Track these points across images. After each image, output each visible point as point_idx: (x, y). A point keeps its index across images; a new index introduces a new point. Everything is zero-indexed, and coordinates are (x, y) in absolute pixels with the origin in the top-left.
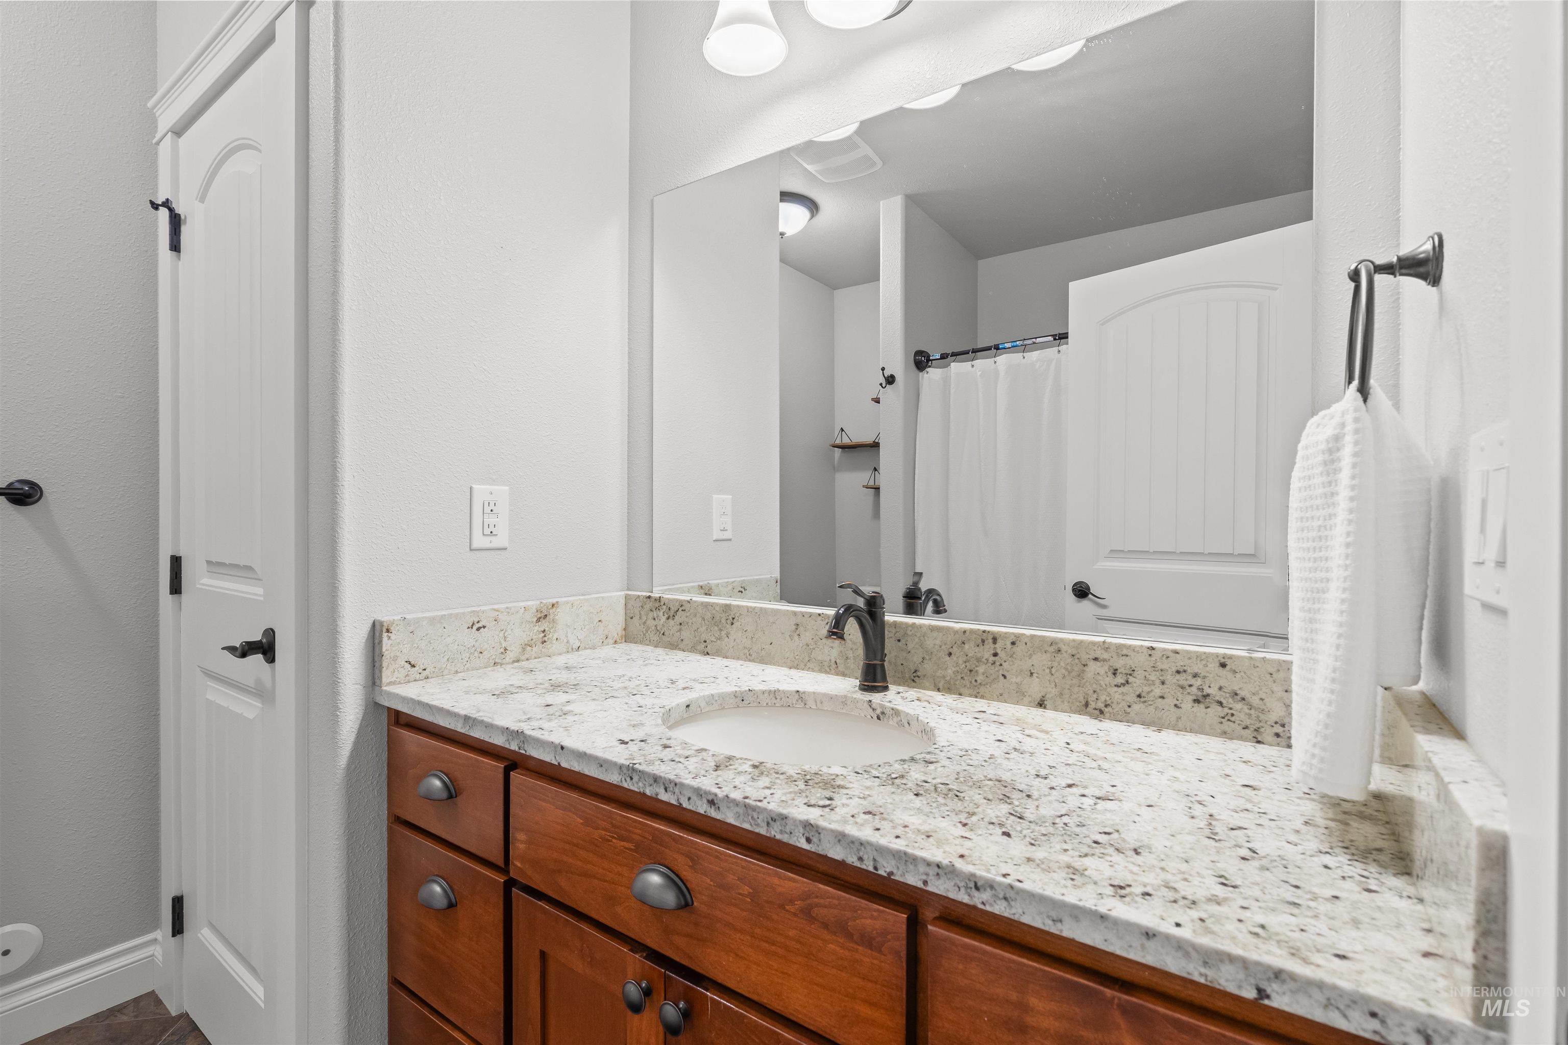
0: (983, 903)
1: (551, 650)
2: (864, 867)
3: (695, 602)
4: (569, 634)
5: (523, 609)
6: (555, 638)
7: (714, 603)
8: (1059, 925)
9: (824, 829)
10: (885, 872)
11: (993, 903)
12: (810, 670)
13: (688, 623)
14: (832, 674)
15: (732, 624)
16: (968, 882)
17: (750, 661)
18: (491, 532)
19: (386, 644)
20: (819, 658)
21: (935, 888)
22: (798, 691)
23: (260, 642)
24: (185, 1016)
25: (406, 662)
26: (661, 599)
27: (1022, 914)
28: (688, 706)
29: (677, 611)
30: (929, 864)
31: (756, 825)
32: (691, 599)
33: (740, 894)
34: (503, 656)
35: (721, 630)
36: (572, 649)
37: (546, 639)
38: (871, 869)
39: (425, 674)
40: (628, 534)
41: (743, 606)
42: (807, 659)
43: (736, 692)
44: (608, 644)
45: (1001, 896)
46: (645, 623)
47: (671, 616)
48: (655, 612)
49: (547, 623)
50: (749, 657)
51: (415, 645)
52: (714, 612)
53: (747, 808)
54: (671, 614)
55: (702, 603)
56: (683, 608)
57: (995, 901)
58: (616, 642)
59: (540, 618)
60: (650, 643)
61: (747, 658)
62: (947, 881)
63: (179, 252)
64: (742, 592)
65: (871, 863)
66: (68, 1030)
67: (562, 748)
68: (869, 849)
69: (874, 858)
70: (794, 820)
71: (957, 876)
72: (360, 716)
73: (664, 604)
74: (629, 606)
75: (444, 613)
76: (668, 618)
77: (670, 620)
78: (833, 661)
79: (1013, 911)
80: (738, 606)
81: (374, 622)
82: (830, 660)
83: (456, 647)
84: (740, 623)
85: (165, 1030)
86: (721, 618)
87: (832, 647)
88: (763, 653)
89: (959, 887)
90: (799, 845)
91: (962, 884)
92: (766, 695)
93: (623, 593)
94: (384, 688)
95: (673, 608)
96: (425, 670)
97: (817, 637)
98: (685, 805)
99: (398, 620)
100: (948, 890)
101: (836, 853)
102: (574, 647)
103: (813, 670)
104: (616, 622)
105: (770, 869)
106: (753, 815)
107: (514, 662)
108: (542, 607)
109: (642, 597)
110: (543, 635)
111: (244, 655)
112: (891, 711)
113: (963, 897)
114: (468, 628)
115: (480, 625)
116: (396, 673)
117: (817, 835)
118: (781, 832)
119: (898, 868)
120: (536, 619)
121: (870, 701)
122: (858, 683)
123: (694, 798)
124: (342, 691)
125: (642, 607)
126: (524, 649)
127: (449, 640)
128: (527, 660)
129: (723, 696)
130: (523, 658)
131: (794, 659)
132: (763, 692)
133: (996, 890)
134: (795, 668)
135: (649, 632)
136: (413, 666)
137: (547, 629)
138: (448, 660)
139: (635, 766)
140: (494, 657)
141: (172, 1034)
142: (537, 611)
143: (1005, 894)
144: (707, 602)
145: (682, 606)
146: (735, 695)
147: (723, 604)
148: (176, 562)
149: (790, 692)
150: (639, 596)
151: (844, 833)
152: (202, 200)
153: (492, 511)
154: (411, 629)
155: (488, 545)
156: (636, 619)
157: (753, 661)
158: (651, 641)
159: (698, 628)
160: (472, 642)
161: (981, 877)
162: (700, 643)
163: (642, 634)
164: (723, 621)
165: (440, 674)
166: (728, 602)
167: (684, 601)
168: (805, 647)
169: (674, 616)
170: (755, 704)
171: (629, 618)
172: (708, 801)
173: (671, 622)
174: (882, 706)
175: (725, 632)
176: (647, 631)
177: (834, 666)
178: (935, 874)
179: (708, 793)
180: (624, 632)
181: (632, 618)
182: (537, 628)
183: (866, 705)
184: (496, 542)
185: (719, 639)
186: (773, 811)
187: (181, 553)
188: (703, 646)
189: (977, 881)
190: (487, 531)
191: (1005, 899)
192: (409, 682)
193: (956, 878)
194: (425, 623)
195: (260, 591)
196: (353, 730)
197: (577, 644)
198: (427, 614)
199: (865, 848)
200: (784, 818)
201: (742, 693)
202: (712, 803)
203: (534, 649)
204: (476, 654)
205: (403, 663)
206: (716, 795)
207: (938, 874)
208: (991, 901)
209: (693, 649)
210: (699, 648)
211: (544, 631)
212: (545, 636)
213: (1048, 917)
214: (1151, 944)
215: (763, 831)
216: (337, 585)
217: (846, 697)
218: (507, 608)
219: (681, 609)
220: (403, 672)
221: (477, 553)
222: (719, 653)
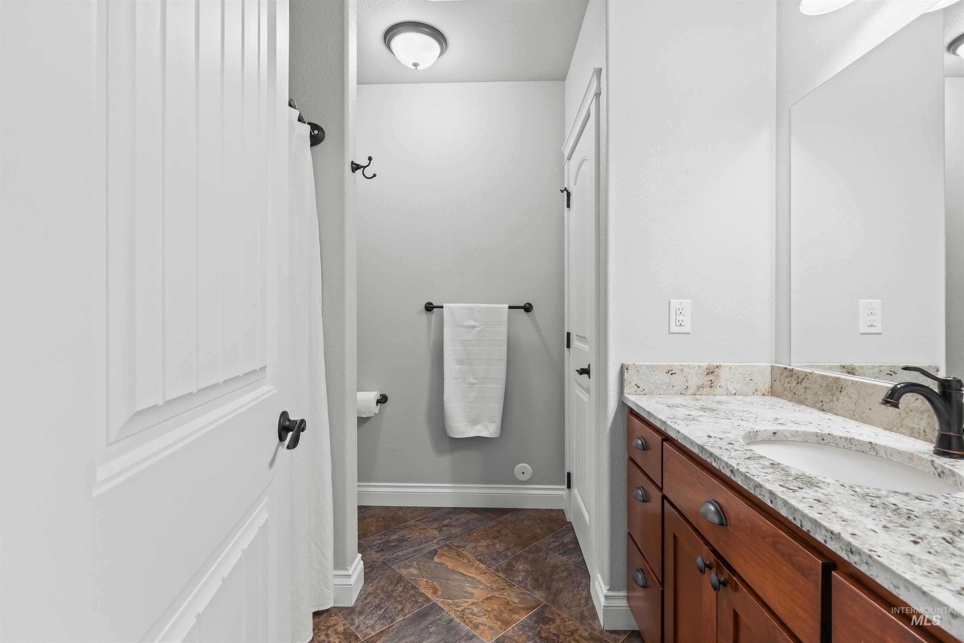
0: (855, 563)
1: (716, 392)
2: (796, 524)
3: (815, 374)
4: (729, 385)
5: (698, 367)
6: (718, 385)
7: (828, 376)
8: (897, 590)
9: (779, 497)
10: (806, 529)
11: (860, 564)
12: (902, 433)
13: (810, 388)
14: (921, 440)
15: (841, 392)
16: (847, 547)
17: (854, 419)
18: (680, 324)
19: (626, 375)
20: (910, 425)
21: (830, 546)
22: (871, 443)
23: (586, 369)
24: (570, 523)
25: (635, 385)
26: (793, 370)
27: (876, 576)
28: (775, 433)
29: (803, 379)
30: (827, 530)
31: (749, 488)
32: (812, 372)
33: (746, 526)
34: (686, 391)
35: (833, 395)
36: (731, 394)
37: (713, 385)
38: (799, 526)
39: (644, 392)
40: (776, 327)
41: (848, 380)
42: (900, 425)
43: (817, 433)
44: (758, 395)
45: (865, 561)
46: (783, 385)
47: (799, 382)
48: (789, 379)
49: (713, 376)
50: (853, 417)
51: (639, 378)
52: (828, 382)
53: (746, 478)
54: (800, 380)
55: (820, 375)
56: (807, 377)
57: (861, 564)
58: (764, 395)
59: (709, 373)
60: (786, 398)
61: (851, 417)
62: (836, 544)
63: (570, 207)
64: (891, 375)
65: (799, 523)
66: (539, 510)
67: (679, 432)
68: (798, 513)
69: (801, 520)
70: (765, 488)
71: (841, 541)
72: (616, 406)
73: (795, 374)
74: (774, 373)
75: (654, 364)
76: (798, 383)
77: (799, 385)
78: (922, 429)
79: (872, 573)
80: (845, 379)
81: (622, 364)
82: (920, 428)
83: (660, 381)
84: (846, 392)
85: (564, 525)
86: (833, 386)
87: (921, 419)
88: (864, 415)
89: (842, 549)
90: (767, 503)
91: (844, 547)
92: (843, 440)
93: (770, 364)
94: (625, 395)
95: (800, 377)
96: (644, 390)
97: (908, 409)
98: (722, 470)
99: (631, 364)
100: (836, 549)
101: (784, 512)
102: (732, 393)
103: (904, 434)
104: (765, 382)
105: (758, 515)
106: (748, 482)
107: (692, 395)
108: (710, 367)
109: (781, 368)
110: (711, 382)
111: (581, 374)
112: (949, 471)
113: (844, 555)
114: (666, 373)
115: (672, 372)
116: (631, 389)
117: (775, 499)
118: (760, 494)
119: (812, 529)
120: (705, 373)
121: (933, 461)
122: (933, 449)
123: (725, 467)
124: (609, 393)
125: (782, 374)
126: (698, 389)
127: (656, 378)
128: (700, 395)
129: (806, 434)
130: (698, 393)
131: (889, 423)
132: (841, 438)
133: (861, 556)
134: (890, 430)
135: (786, 391)
136: (639, 387)
137: (713, 380)
138: (655, 387)
139: (704, 446)
140: (680, 390)
141: (566, 527)
142: (707, 369)
143: (867, 560)
144: (823, 375)
145: (806, 376)
146: (817, 435)
147: (834, 377)
148: (569, 334)
149: (864, 442)
150: (779, 367)
151: (787, 501)
152: (575, 185)
153: (681, 313)
154: (638, 369)
155: (679, 331)
156: (778, 381)
157: (857, 420)
158: (787, 397)
159: (817, 392)
160: (668, 381)
161: (854, 546)
162: (819, 402)
163: (781, 391)
164: (835, 389)
165: (651, 393)
166: (838, 376)
167: (808, 372)
168: (898, 415)
169: (801, 382)
170: (834, 445)
171: (773, 380)
172: (731, 470)
173: (800, 386)
174: (942, 467)
175: (836, 397)
176: (784, 391)
177: (923, 434)
178: (830, 537)
179: (731, 466)
180: (770, 390)
181: (775, 381)
182: (707, 378)
183: (929, 464)
184: (683, 330)
185: (832, 401)
186: (757, 482)
187: (570, 332)
188: (820, 405)
189: (851, 547)
190: (678, 324)
191: (867, 563)
192: (636, 395)
193: (841, 543)
194: (644, 367)
195: (588, 348)
196: (613, 412)
197: (734, 391)
198: (645, 364)
199: (796, 512)
200: (761, 486)
201: (822, 435)
202: (732, 471)
203: (705, 389)
204: (671, 387)
205: (634, 385)
206: (734, 468)
207: (831, 538)
208: (859, 562)
209: (814, 406)
210: (817, 405)
211: (711, 381)
212: (712, 383)
213: (892, 583)
214: (955, 622)
215: (752, 491)
216: (607, 346)
217: (912, 454)
218: (688, 365)
219: (806, 378)
220: (634, 390)
221: (672, 334)
222: (831, 411)
